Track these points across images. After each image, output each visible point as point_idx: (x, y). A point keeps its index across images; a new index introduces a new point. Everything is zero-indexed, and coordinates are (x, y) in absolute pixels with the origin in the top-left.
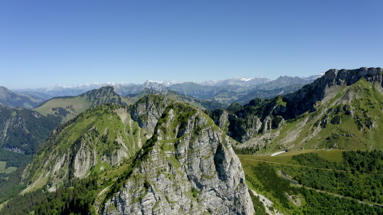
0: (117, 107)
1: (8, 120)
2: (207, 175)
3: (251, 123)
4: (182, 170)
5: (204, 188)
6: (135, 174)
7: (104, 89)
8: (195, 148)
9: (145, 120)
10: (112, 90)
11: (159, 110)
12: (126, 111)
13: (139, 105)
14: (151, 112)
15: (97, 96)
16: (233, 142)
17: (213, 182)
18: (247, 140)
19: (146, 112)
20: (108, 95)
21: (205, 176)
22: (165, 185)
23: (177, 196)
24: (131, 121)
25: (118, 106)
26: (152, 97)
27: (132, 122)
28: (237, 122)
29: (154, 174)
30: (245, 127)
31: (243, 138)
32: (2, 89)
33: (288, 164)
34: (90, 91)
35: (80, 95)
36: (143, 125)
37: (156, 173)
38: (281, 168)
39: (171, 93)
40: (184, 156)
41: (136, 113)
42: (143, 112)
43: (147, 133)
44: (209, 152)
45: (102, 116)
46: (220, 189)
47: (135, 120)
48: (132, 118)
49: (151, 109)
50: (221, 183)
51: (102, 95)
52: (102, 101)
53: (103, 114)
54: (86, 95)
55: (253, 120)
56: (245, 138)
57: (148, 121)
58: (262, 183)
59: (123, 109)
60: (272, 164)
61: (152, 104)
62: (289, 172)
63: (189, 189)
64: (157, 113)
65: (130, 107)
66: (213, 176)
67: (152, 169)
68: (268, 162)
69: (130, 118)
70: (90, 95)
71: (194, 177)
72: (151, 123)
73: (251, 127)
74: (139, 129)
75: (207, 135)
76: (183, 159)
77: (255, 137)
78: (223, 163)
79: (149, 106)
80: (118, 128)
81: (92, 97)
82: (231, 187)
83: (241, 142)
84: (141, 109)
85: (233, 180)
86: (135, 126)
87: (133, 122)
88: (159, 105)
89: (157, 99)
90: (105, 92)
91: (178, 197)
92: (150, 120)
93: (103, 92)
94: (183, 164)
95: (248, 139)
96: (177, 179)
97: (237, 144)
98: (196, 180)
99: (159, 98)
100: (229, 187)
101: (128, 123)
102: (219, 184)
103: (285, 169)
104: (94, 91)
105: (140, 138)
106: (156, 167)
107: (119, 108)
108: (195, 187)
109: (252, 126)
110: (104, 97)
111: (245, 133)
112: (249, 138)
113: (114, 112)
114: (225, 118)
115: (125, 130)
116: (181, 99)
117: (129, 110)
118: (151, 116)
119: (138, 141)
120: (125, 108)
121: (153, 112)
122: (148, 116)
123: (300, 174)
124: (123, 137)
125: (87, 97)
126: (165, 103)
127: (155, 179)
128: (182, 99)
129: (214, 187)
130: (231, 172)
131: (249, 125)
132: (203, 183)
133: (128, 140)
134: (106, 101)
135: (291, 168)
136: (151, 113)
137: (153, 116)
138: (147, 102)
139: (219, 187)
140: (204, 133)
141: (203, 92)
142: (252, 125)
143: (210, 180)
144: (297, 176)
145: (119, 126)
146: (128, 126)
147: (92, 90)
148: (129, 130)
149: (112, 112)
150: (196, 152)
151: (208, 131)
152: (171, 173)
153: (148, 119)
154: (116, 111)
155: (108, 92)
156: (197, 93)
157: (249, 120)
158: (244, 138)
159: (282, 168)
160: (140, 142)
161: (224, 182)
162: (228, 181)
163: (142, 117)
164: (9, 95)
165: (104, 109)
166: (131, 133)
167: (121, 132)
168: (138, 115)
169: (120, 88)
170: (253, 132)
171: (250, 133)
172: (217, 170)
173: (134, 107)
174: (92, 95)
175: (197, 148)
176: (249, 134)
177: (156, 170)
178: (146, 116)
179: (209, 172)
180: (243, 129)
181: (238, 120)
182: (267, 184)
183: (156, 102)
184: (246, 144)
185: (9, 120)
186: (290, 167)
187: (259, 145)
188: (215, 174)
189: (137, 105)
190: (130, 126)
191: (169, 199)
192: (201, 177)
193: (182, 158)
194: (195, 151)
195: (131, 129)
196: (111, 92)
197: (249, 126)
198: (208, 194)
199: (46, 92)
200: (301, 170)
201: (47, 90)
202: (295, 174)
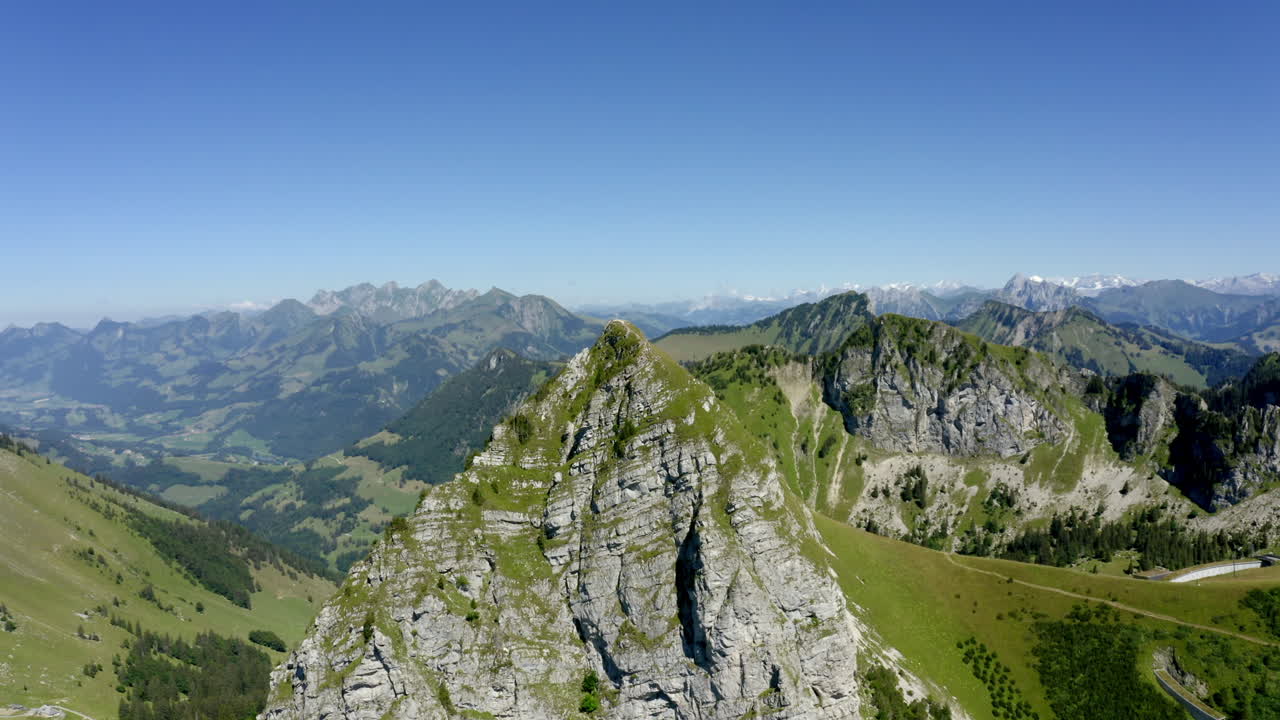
0: (780, 358)
1: (519, 397)
2: (640, 631)
3: (1257, 434)
4: (550, 594)
5: (626, 679)
6: (354, 583)
7: (835, 304)
8: (604, 512)
9: (863, 408)
10: (862, 307)
11: (915, 374)
12: (809, 373)
13: (850, 351)
14: (888, 377)
15: (812, 325)
16: (1180, 506)
17: (660, 663)
18: (1235, 503)
19: (870, 380)
20: (847, 324)
21: (631, 630)
22: (442, 641)
23: (496, 694)
24: (821, 409)
25: (784, 354)
26: (893, 323)
27: (823, 412)
28: (1203, 428)
29: (406, 594)
30: (1230, 451)
31: (1218, 493)
32: (540, 303)
33: (1215, 630)
34: (789, 310)
35: (758, 324)
36: (858, 426)
37: (412, 590)
38: (1172, 639)
39: (1077, 317)
40: (566, 538)
41: (838, 380)
42: (863, 378)
43: (868, 453)
44: (659, 534)
45: (724, 387)
46: (688, 697)
47: (833, 407)
48: (827, 399)
49: (888, 369)
50: (693, 672)
51: (827, 321)
52: (828, 344)
53: (732, 380)
54: (776, 323)
55: (1262, 420)
56: (1228, 492)
57: (873, 411)
58: (1050, 702)
59: (800, 367)
60: (1137, 616)
61: (893, 351)
62: (1204, 665)
63: (572, 675)
64: (907, 384)
65: (822, 361)
66: (661, 639)
67: (404, 572)
68: (1121, 606)
69: (820, 399)
70: (790, 323)
71: (595, 630)
72: (886, 418)
73: (1252, 450)
74: (842, 437)
75: (658, 460)
76: (563, 551)
77: (1266, 491)
78: (697, 588)
79: (882, 358)
80: (771, 431)
81: (795, 328)
82: (731, 701)
83: (1211, 510)
84: (854, 367)
85: (737, 670)
86: (831, 426)
87: (825, 414)
88: (917, 355)
89: (911, 332)
90: (837, 314)
91: (500, 697)
92: (880, 410)
93: (832, 311)
94: (563, 571)
95: (1237, 497)
96: (507, 626)
97: (1192, 516)
98: (601, 646)
99: (917, 330)
100: (722, 699)
101: (810, 416)
102: (685, 675)
103: (1190, 649)
104: (802, 311)
105: (839, 471)
106: (421, 569)
107: (787, 363)
108: (601, 672)
109: (1255, 445)
110: (835, 331)
111: (1226, 474)
112: (1243, 494)
113: (766, 375)
114: (1164, 408)
115: (793, 439)
116: (1112, 340)
117: (818, 370)
118: (887, 393)
119: (831, 482)
120: (805, 362)
121: (892, 380)
122: (875, 392)
123: (1252, 679)
124: (781, 463)
125: (780, 329)
126: (938, 347)
127: (407, 613)
128: (1114, 340)
129: (662, 688)
130: (725, 634)
131: (1244, 439)
132: (622, 662)
133: (798, 475)
134: (838, 342)
135: (1218, 649)
136: (886, 381)
137: (893, 395)
138: (876, 343)
139: (685, 690)
140: (646, 450)
141: (1220, 315)
142: (1257, 439)
143: (647, 651)
144: (1234, 690)
145: (776, 426)
146: (807, 428)
147: (798, 307)
148: (807, 441)
149: (761, 376)
150: (605, 526)
151: (662, 444)
152: (489, 598)
153: (873, 404)
154: (774, 372)
155: (847, 313)
156: (1196, 318)
157: (1248, 420)
158: (1223, 496)
159: (1177, 642)
160: (838, 487)
161: (703, 671)
162: (718, 671)
163: (857, 397)
164: (559, 324)
165: (737, 364)
166: (814, 452)
167: (775, 446)
168: (844, 387)
169: (920, 304)
170: (1259, 469)
171: (1249, 476)
172: (681, 616)
173: (834, 359)
174: (796, 323)
175: (612, 510)
176: (1245, 477)
177: (416, 580)
178: (868, 393)
179: (647, 620)
180: (1220, 457)
181: (1206, 420)
182: (1071, 708)
183: (907, 342)
184: (1225, 519)
185: (522, 396)
186: (1216, 643)
187: (1270, 527)
188: (671, 628)
189: (842, 354)
190: (815, 427)
191: (454, 699)
192: (617, 634)
193: (557, 546)
194: (605, 521)
195: (816, 436)
196: (857, 312)
197: (1245, 446)
198: (641, 710)
199: (687, 315)
200: (1266, 661)
201: (693, 309)
202: (1228, 678)
